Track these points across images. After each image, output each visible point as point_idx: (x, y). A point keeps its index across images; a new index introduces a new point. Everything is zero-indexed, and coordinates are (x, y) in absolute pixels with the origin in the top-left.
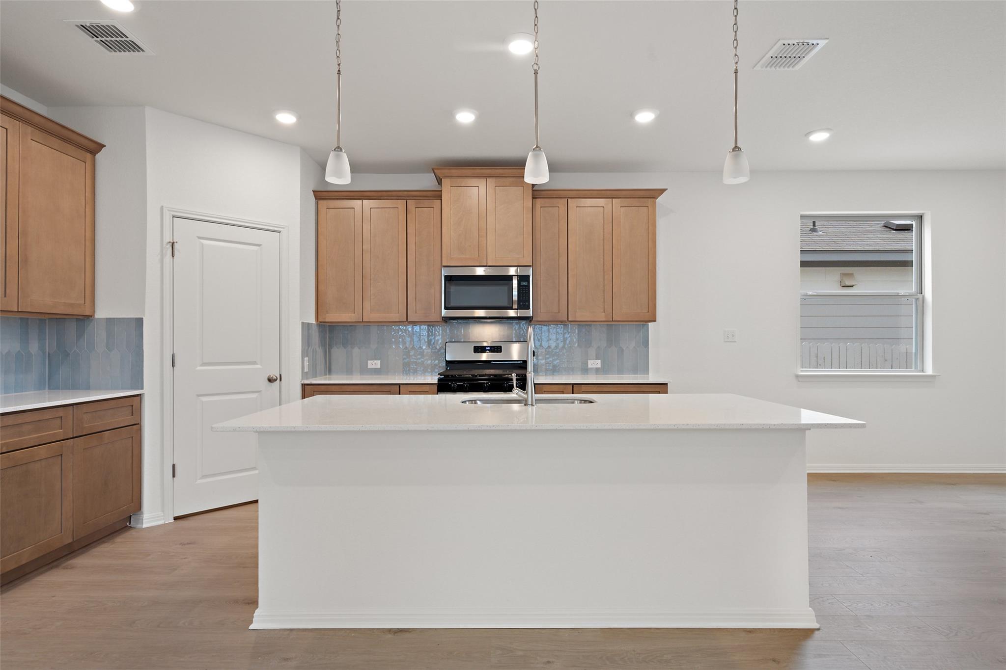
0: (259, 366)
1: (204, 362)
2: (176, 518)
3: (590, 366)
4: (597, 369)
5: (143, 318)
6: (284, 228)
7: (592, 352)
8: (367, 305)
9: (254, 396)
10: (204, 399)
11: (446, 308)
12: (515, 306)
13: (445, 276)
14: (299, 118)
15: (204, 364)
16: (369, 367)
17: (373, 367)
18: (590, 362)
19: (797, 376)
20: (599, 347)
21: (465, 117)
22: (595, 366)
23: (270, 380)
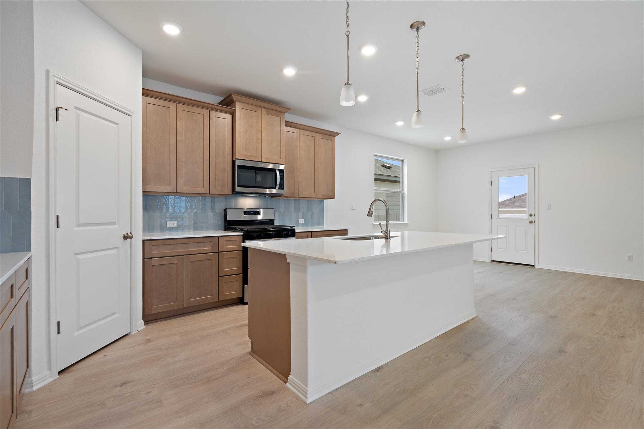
0: (116, 226)
1: (80, 223)
2: (60, 373)
3: (299, 222)
4: (303, 224)
5: (30, 179)
6: (133, 113)
7: (300, 214)
8: (181, 181)
9: (114, 251)
10: (80, 257)
11: (239, 186)
12: (277, 188)
13: (238, 166)
14: (183, 31)
15: (80, 225)
16: (168, 226)
17: (172, 226)
18: (300, 220)
19: (373, 225)
20: (303, 212)
21: (289, 72)
22: (302, 222)
23: (125, 238)
